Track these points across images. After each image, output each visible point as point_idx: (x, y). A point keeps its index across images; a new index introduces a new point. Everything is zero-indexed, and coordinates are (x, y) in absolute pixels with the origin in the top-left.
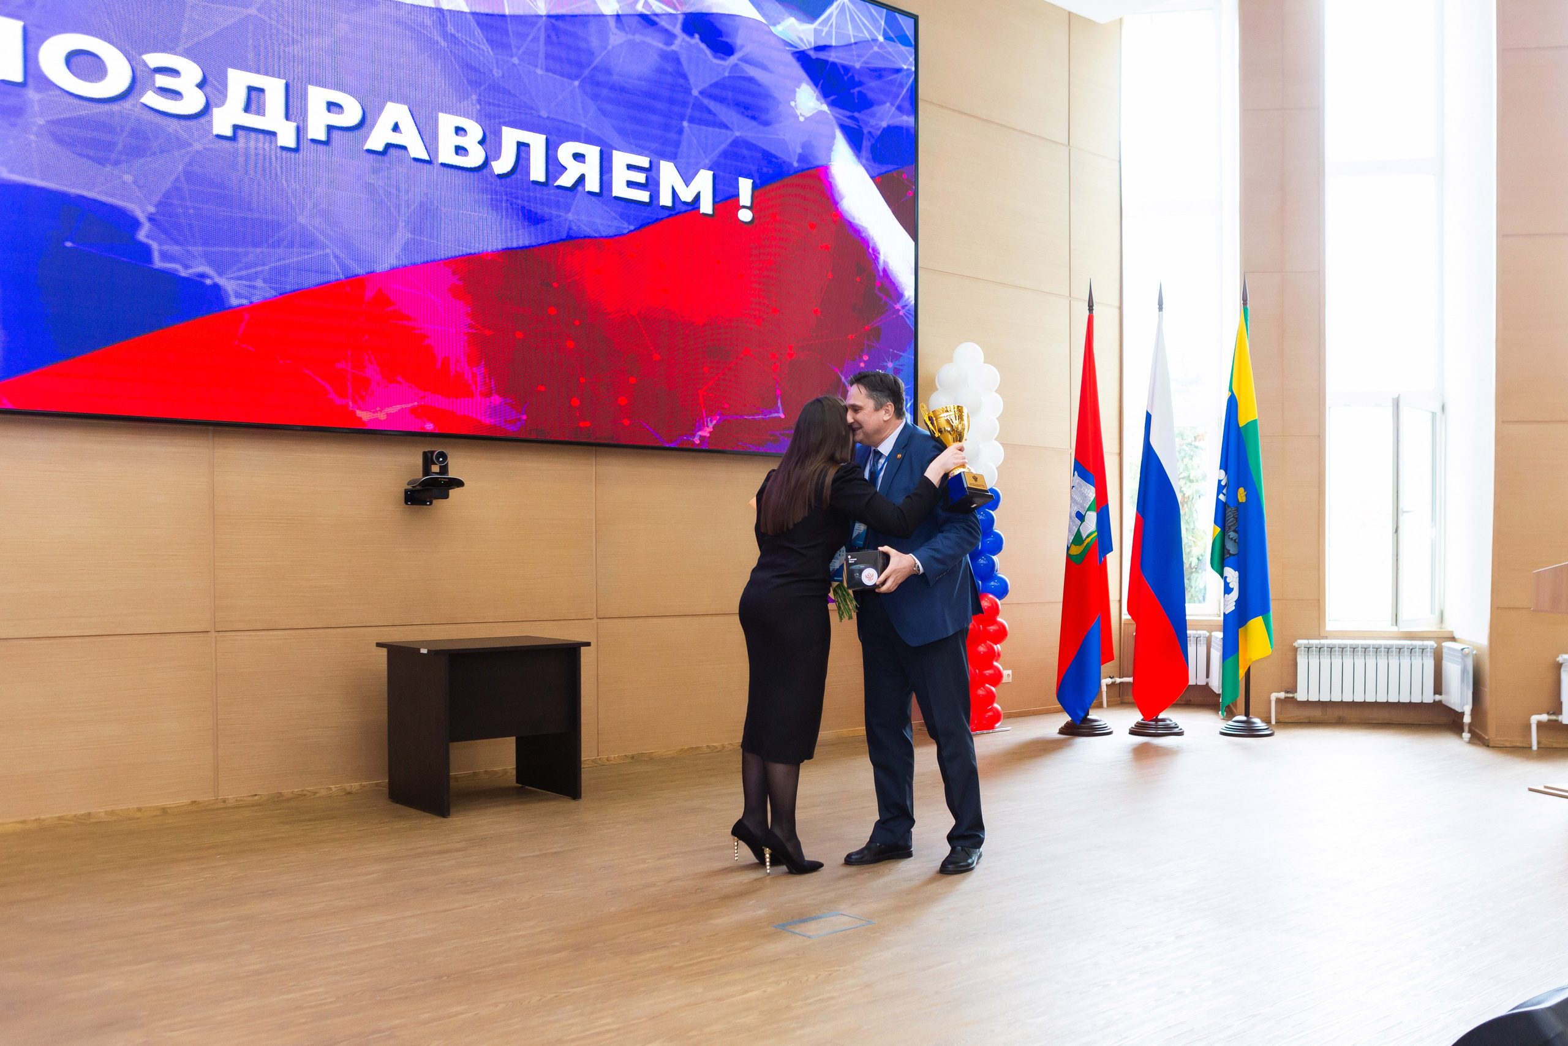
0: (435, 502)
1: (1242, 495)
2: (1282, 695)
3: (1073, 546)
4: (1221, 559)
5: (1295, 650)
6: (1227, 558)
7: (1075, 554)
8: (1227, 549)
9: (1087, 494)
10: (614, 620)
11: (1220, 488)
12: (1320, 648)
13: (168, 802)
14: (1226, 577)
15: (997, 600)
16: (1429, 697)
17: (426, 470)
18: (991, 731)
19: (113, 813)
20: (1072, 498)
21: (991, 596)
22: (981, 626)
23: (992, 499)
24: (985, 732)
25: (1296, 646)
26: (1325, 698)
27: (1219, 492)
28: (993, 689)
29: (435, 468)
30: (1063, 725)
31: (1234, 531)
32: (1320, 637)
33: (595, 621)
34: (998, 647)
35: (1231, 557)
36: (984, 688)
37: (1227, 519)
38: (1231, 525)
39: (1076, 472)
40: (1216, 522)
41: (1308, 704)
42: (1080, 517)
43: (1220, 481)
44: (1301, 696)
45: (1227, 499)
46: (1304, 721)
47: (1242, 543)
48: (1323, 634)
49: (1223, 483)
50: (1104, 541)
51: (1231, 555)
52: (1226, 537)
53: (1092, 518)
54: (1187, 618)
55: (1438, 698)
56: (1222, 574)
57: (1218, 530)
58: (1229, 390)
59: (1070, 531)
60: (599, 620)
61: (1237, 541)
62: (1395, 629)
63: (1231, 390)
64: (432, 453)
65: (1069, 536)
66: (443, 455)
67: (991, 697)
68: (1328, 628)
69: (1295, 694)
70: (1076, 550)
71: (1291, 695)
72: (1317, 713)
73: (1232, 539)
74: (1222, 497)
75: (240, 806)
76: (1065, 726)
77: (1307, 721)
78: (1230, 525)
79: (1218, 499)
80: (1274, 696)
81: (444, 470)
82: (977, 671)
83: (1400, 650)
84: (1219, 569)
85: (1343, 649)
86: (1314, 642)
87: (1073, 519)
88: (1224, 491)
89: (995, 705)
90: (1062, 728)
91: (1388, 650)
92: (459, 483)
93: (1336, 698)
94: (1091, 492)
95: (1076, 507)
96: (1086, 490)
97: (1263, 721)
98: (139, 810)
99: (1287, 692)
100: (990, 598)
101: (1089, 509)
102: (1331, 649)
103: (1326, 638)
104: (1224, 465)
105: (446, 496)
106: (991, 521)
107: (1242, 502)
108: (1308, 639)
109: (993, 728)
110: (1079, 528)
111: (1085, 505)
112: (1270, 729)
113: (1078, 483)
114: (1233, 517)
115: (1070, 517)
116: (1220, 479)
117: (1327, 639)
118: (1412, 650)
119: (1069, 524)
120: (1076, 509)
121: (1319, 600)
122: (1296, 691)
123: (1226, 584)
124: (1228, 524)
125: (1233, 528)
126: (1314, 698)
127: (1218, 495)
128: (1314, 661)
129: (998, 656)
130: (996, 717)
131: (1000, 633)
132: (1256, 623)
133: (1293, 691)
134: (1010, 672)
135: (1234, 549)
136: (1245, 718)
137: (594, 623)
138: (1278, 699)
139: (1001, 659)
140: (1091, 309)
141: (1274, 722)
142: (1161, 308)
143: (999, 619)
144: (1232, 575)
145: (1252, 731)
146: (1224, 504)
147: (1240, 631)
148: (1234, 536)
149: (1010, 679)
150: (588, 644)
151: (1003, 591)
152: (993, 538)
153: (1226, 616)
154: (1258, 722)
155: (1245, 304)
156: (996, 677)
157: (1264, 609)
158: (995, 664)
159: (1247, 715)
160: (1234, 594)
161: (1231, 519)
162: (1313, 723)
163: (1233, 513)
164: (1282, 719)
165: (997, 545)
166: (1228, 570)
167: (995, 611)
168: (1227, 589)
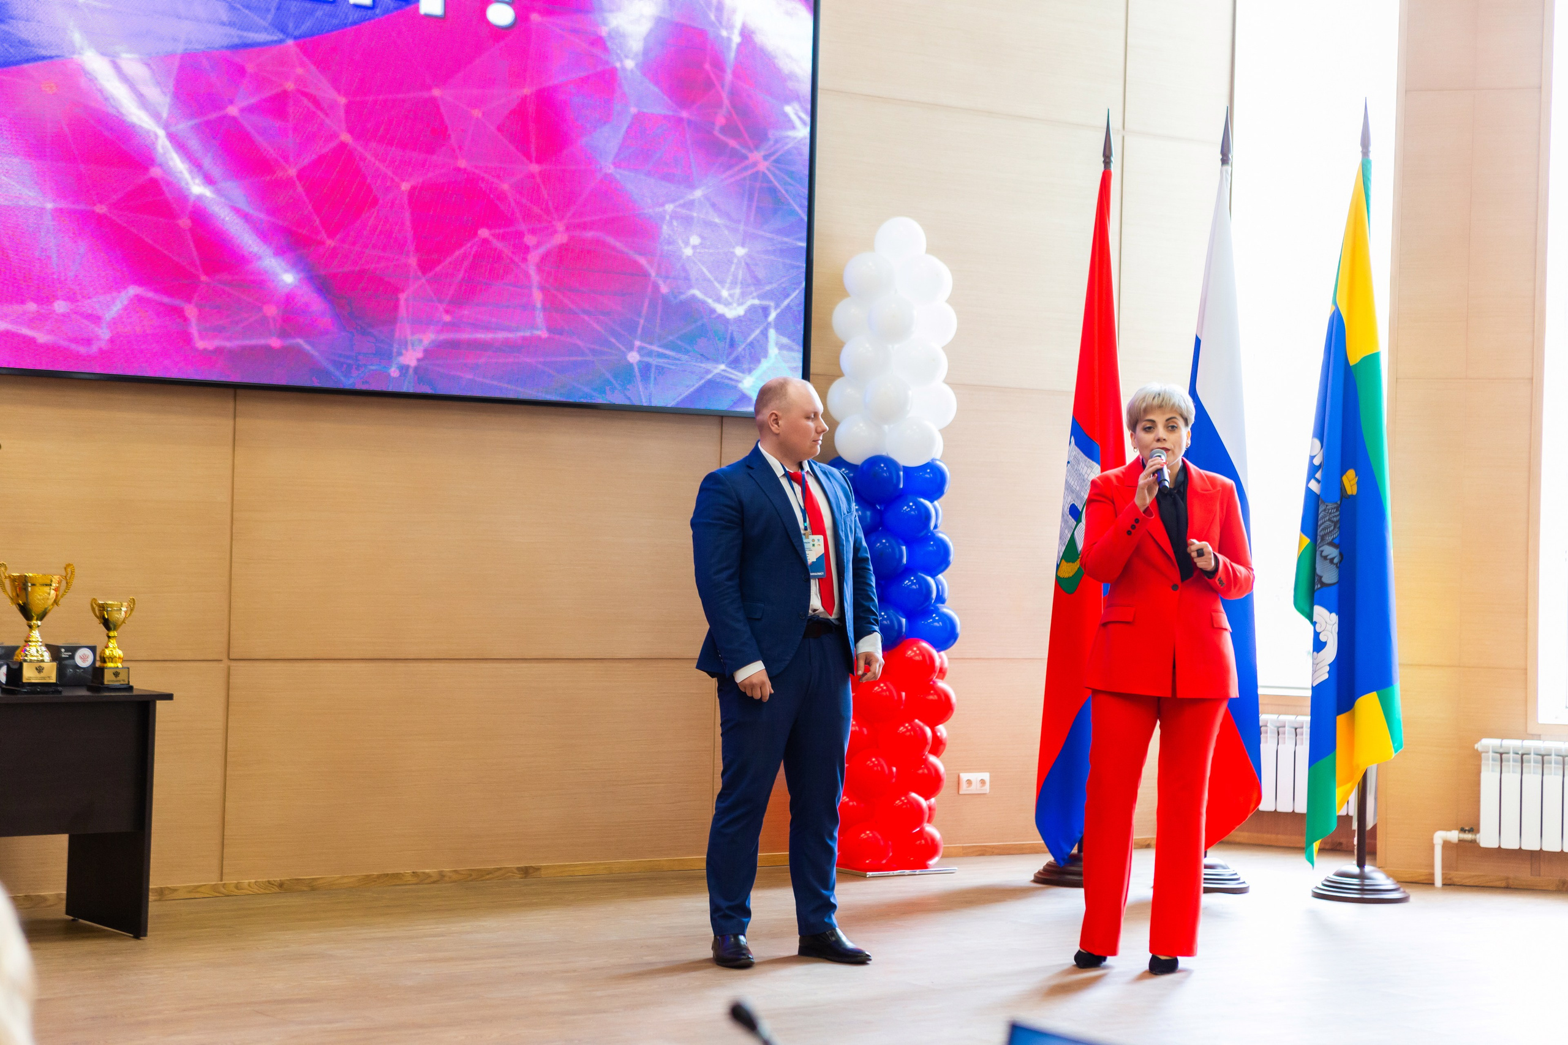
1: (1352, 483)
2: (1454, 836)
3: (1064, 564)
4: (1310, 592)
5: (1477, 756)
6: (1317, 589)
7: (1066, 575)
8: (1318, 575)
9: (1086, 476)
10: (257, 664)
11: (1313, 470)
12: (1522, 755)
14: (1317, 623)
15: (934, 652)
18: (918, 872)
20: (1066, 480)
21: (925, 645)
22: (904, 694)
24: (907, 872)
25: (1480, 749)
26: (1532, 844)
27: (1311, 476)
28: (921, 800)
30: (1042, 868)
31: (1331, 544)
32: (1525, 735)
33: (226, 660)
34: (935, 731)
35: (1324, 589)
36: (907, 798)
37: (1319, 523)
38: (1325, 534)
39: (1072, 438)
40: (1304, 530)
41: (1500, 853)
42: (1077, 512)
43: (1312, 458)
44: (1487, 839)
45: (1323, 489)
46: (1498, 884)
47: (1347, 566)
48: (1531, 729)
49: (1317, 462)
51: (1323, 585)
52: (1318, 553)
54: (1260, 691)
56: (1310, 617)
57: (1307, 541)
58: (1333, 303)
59: (1060, 538)
60: (233, 664)
61: (1336, 561)
63: (1335, 303)
65: (1059, 545)
67: (917, 815)
68: (1542, 718)
69: (1478, 836)
70: (1070, 570)
71: (1468, 836)
72: (1523, 872)
73: (1325, 558)
74: (1314, 486)
76: (1045, 869)
77: (1503, 884)
78: (1322, 533)
79: (1309, 491)
80: (1439, 837)
82: (894, 769)
84: (1307, 609)
86: (1511, 744)
87: (1065, 516)
88: (1318, 475)
89: (929, 828)
90: (1039, 873)
93: (1554, 845)
95: (1070, 498)
96: (1086, 468)
97: (1389, 875)
99: (1463, 830)
100: (924, 648)
102: (1543, 758)
103: (1538, 737)
104: (1320, 433)
106: (925, 516)
107: (1352, 495)
108: (1503, 737)
109: (925, 867)
110: (1073, 534)
111: (1082, 494)
112: (1402, 890)
113: (1075, 457)
114: (1329, 520)
115: (1063, 515)
116: (1313, 455)
117: (1540, 740)
119: (1061, 526)
120: (1070, 500)
121: (1526, 669)
122: (1478, 831)
123: (1317, 635)
124: (1320, 533)
125: (1329, 539)
126: (1510, 842)
127: (1308, 481)
128: (1512, 777)
129: (938, 746)
130: (931, 848)
131: (942, 708)
132: (1368, 704)
133: (1474, 829)
134: (986, 776)
135: (1330, 575)
136: (1355, 870)
137: (222, 665)
138: (1446, 844)
139: (944, 754)
140: (1107, 161)
141: (1438, 881)
142: (1225, 160)
143: (941, 684)
144: (1328, 621)
145: (1367, 895)
146: (1317, 497)
147: (1341, 719)
148: (1332, 552)
149: (987, 789)
150: (169, 697)
151: (946, 636)
152: (931, 547)
153: (1318, 691)
154: (1380, 878)
155: (1365, 153)
156: (931, 783)
157: (1381, 680)
158: (932, 759)
159: (1361, 864)
160: (1330, 653)
161: (1326, 524)
162: (1509, 887)
163: (1328, 513)
164: (1457, 876)
165: (940, 559)
166: (1319, 611)
167: (928, 667)
168: (1319, 645)
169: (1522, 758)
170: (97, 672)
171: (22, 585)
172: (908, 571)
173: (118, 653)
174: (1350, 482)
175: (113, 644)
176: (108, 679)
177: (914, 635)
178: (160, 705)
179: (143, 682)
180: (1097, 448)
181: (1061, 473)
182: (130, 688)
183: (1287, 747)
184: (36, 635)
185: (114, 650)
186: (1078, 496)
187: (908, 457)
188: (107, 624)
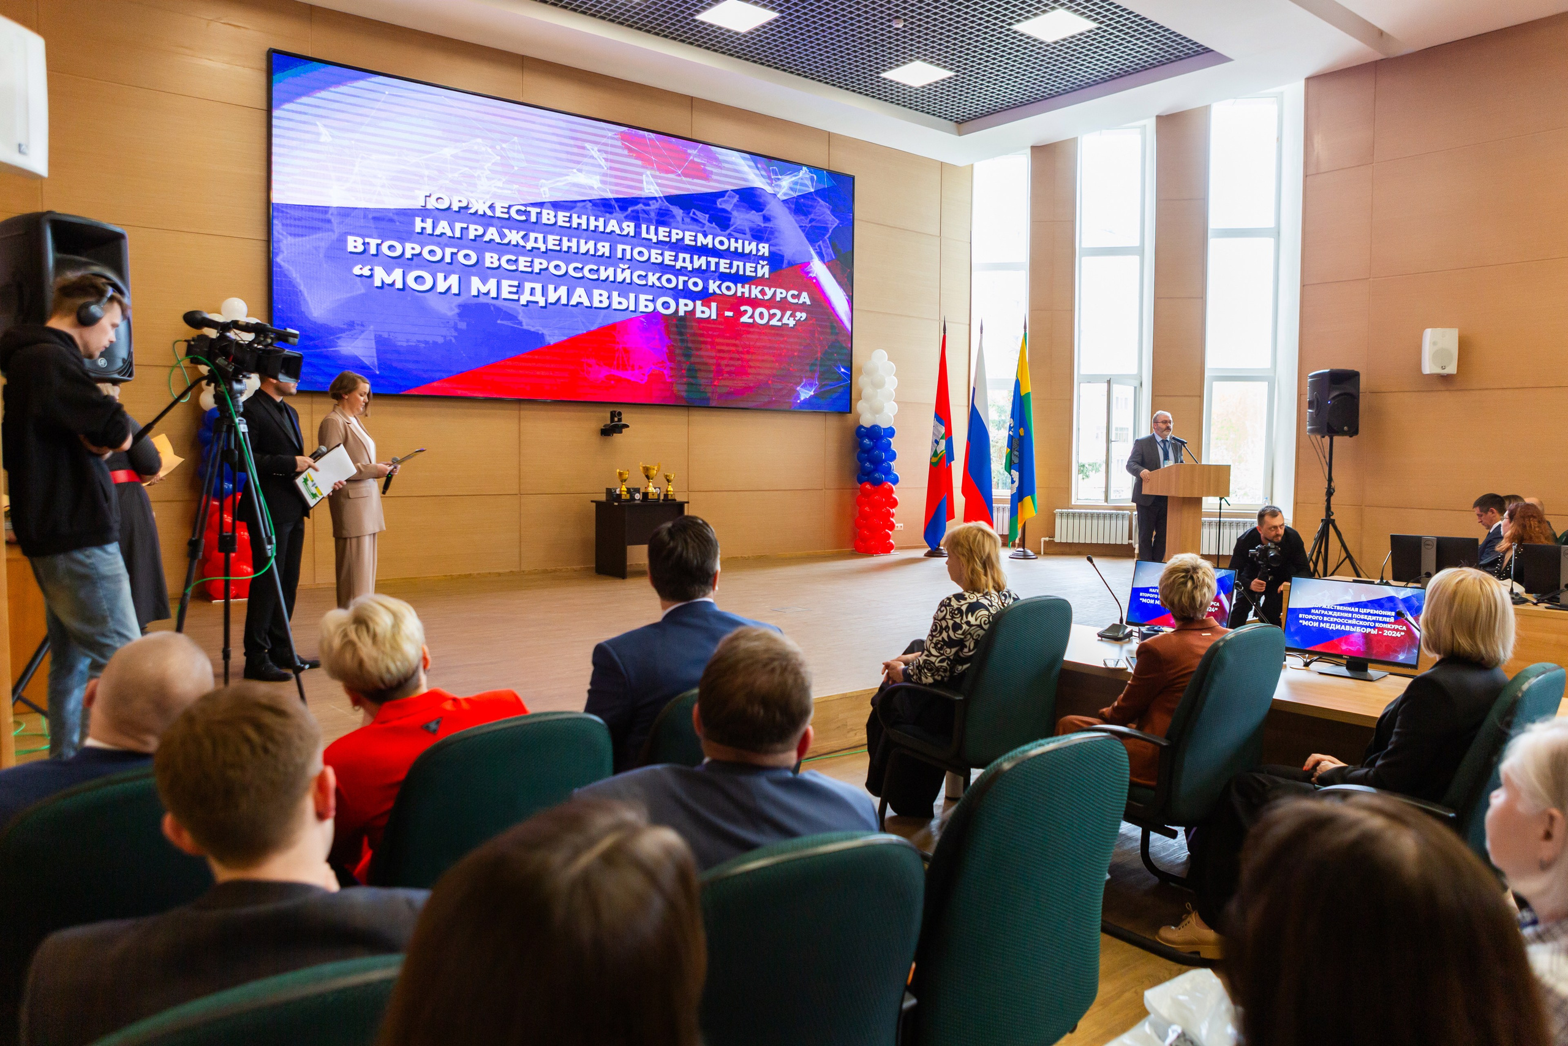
0: (615, 435)
2: (1047, 539)
3: (933, 458)
4: (1010, 466)
5: (1054, 515)
6: (1013, 465)
8: (1012, 460)
9: (940, 431)
10: (696, 492)
11: (1010, 428)
13: (501, 571)
14: (1011, 476)
15: (893, 485)
16: (1126, 542)
17: (612, 420)
18: (887, 555)
19: (479, 574)
22: (885, 499)
23: (891, 432)
24: (885, 554)
25: (1056, 513)
26: (1070, 541)
27: (1010, 430)
28: (890, 532)
29: (616, 419)
30: (927, 552)
31: (1017, 451)
32: (1068, 509)
34: (893, 511)
36: (885, 531)
37: (1012, 444)
38: (1014, 448)
39: (936, 419)
40: (1008, 446)
41: (1061, 543)
42: (937, 442)
44: (1057, 540)
45: (1013, 434)
46: (1059, 553)
48: (1070, 506)
49: (1011, 426)
50: (950, 455)
51: (1015, 464)
52: (1012, 454)
53: (943, 443)
55: (1130, 541)
56: (1010, 474)
57: (1009, 450)
59: (932, 450)
60: (690, 493)
61: (1019, 457)
62: (1106, 504)
63: (1017, 376)
64: (615, 412)
65: (931, 452)
66: (620, 414)
67: (889, 536)
68: (1073, 503)
69: (1054, 539)
70: (935, 460)
71: (1052, 539)
72: (1067, 550)
73: (1016, 456)
74: (1011, 433)
75: (530, 573)
77: (1061, 553)
79: (1009, 434)
80: (1043, 539)
81: (620, 420)
82: (881, 522)
83: (1111, 515)
84: (1009, 471)
85: (1080, 515)
86: (1064, 511)
88: (1012, 430)
89: (891, 541)
90: (925, 553)
91: (1105, 515)
92: (627, 426)
93: (1076, 541)
94: (943, 430)
96: (940, 428)
97: (1033, 552)
98: (490, 573)
99: (1050, 537)
100: (889, 484)
101: (941, 438)
102: (1074, 515)
103: (1072, 509)
104: (1013, 416)
105: (621, 432)
106: (890, 444)
107: (1022, 436)
108: (1062, 509)
109: (891, 550)
111: (940, 436)
112: (1035, 555)
113: (936, 424)
115: (933, 443)
116: (1010, 424)
118: (1117, 516)
119: (932, 446)
120: (935, 438)
121: (1067, 488)
123: (1012, 479)
125: (1017, 449)
126: (1064, 541)
127: (1009, 432)
128: (1064, 521)
129: (893, 515)
130: (891, 547)
131: (894, 503)
132: (1028, 499)
133: (1053, 536)
134: (902, 525)
135: (1016, 460)
136: (1022, 550)
137: (686, 493)
138: (1045, 541)
139: (895, 517)
140: (945, 332)
141: (1042, 553)
142: (981, 333)
143: (894, 496)
144: (1016, 474)
145: (1026, 557)
146: (1012, 436)
147: (1019, 504)
148: (1017, 453)
149: (902, 529)
150: (688, 502)
151: (896, 481)
152: (891, 453)
153: (1012, 496)
154: (1030, 552)
155: (1025, 331)
156: (892, 526)
157: (1031, 493)
158: (891, 519)
159: (1024, 548)
160: (1016, 484)
161: (1015, 445)
162: (1063, 554)
163: (1016, 443)
164: (1047, 551)
165: (893, 457)
166: (1013, 472)
167: (891, 491)
168: (1013, 482)
169: (1068, 515)
170: (666, 496)
171: (646, 470)
172: (885, 461)
173: (672, 489)
174: (1022, 432)
175: (670, 487)
176: (670, 497)
177: (887, 480)
178: (686, 505)
179: (679, 498)
180: (943, 421)
181: (931, 429)
182: (675, 500)
183: (1001, 514)
184: (651, 484)
185: (670, 488)
186: (938, 437)
187: (884, 425)
188: (669, 481)
